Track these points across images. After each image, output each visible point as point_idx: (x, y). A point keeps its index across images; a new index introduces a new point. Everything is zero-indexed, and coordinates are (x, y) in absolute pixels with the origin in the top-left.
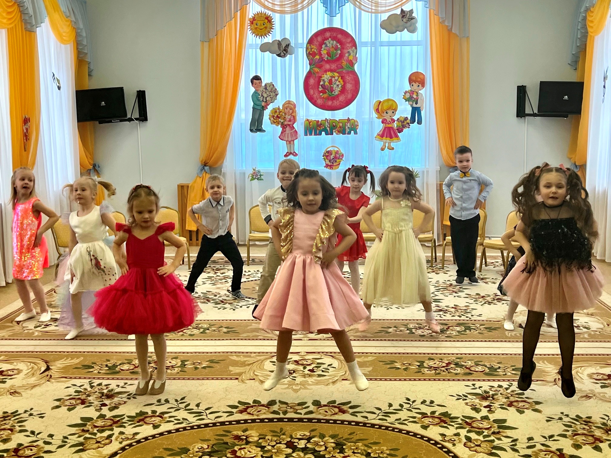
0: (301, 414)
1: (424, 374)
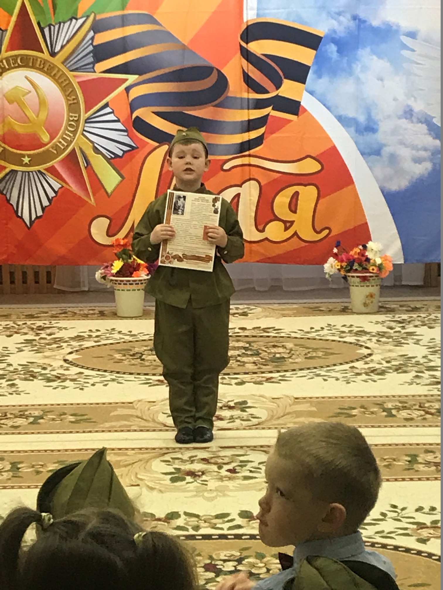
0: (222, 529)
1: (417, 471)
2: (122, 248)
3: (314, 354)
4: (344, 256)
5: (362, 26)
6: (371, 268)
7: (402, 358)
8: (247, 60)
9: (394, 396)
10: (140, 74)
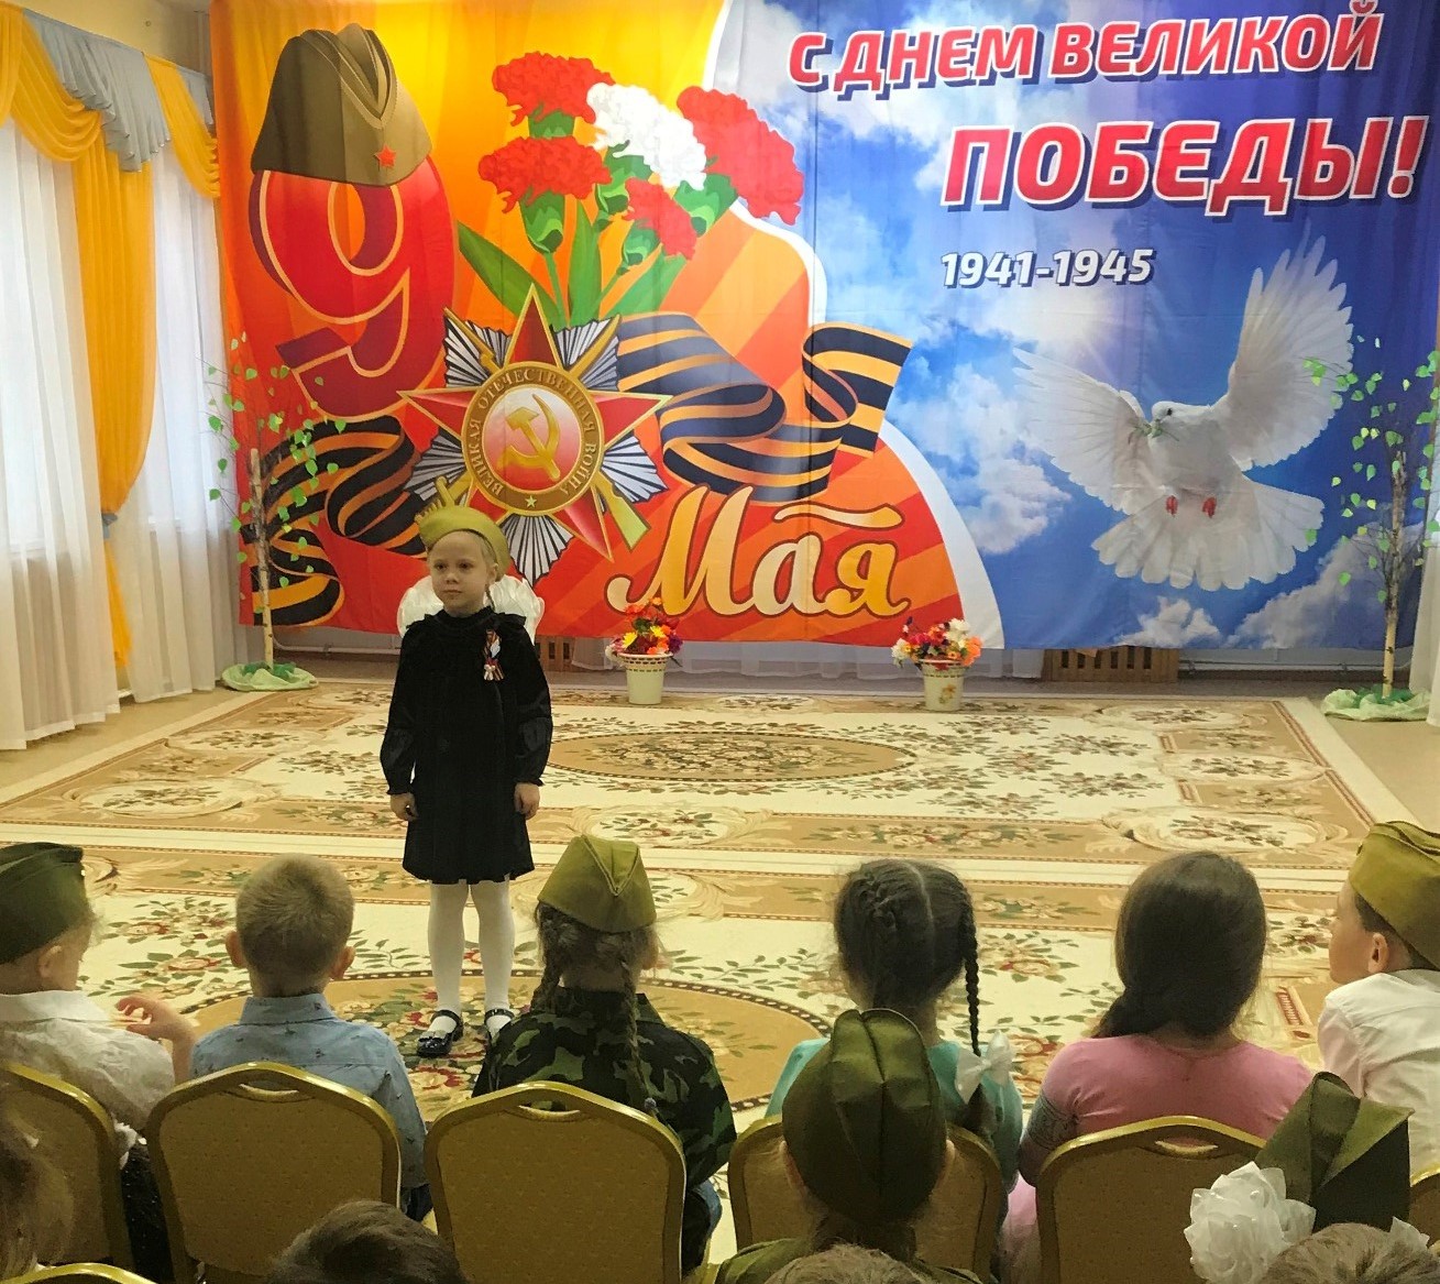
2: (636, 618)
3: (840, 761)
4: (917, 637)
6: (950, 654)
7: (949, 771)
8: (812, 378)
9: (899, 817)
10: (674, 394)
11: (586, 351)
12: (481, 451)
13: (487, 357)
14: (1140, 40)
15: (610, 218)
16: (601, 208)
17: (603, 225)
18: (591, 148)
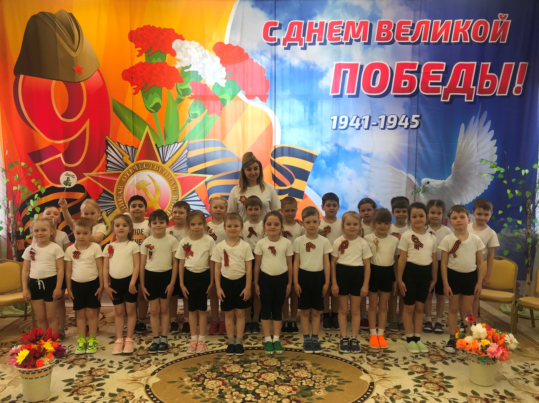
3: (331, 382)
5: (340, 150)
8: (275, 168)
10: (214, 175)
11: (172, 156)
12: (123, 200)
13: (126, 159)
14: (413, 27)
15: (183, 98)
16: (179, 93)
17: (180, 101)
18: (174, 67)
